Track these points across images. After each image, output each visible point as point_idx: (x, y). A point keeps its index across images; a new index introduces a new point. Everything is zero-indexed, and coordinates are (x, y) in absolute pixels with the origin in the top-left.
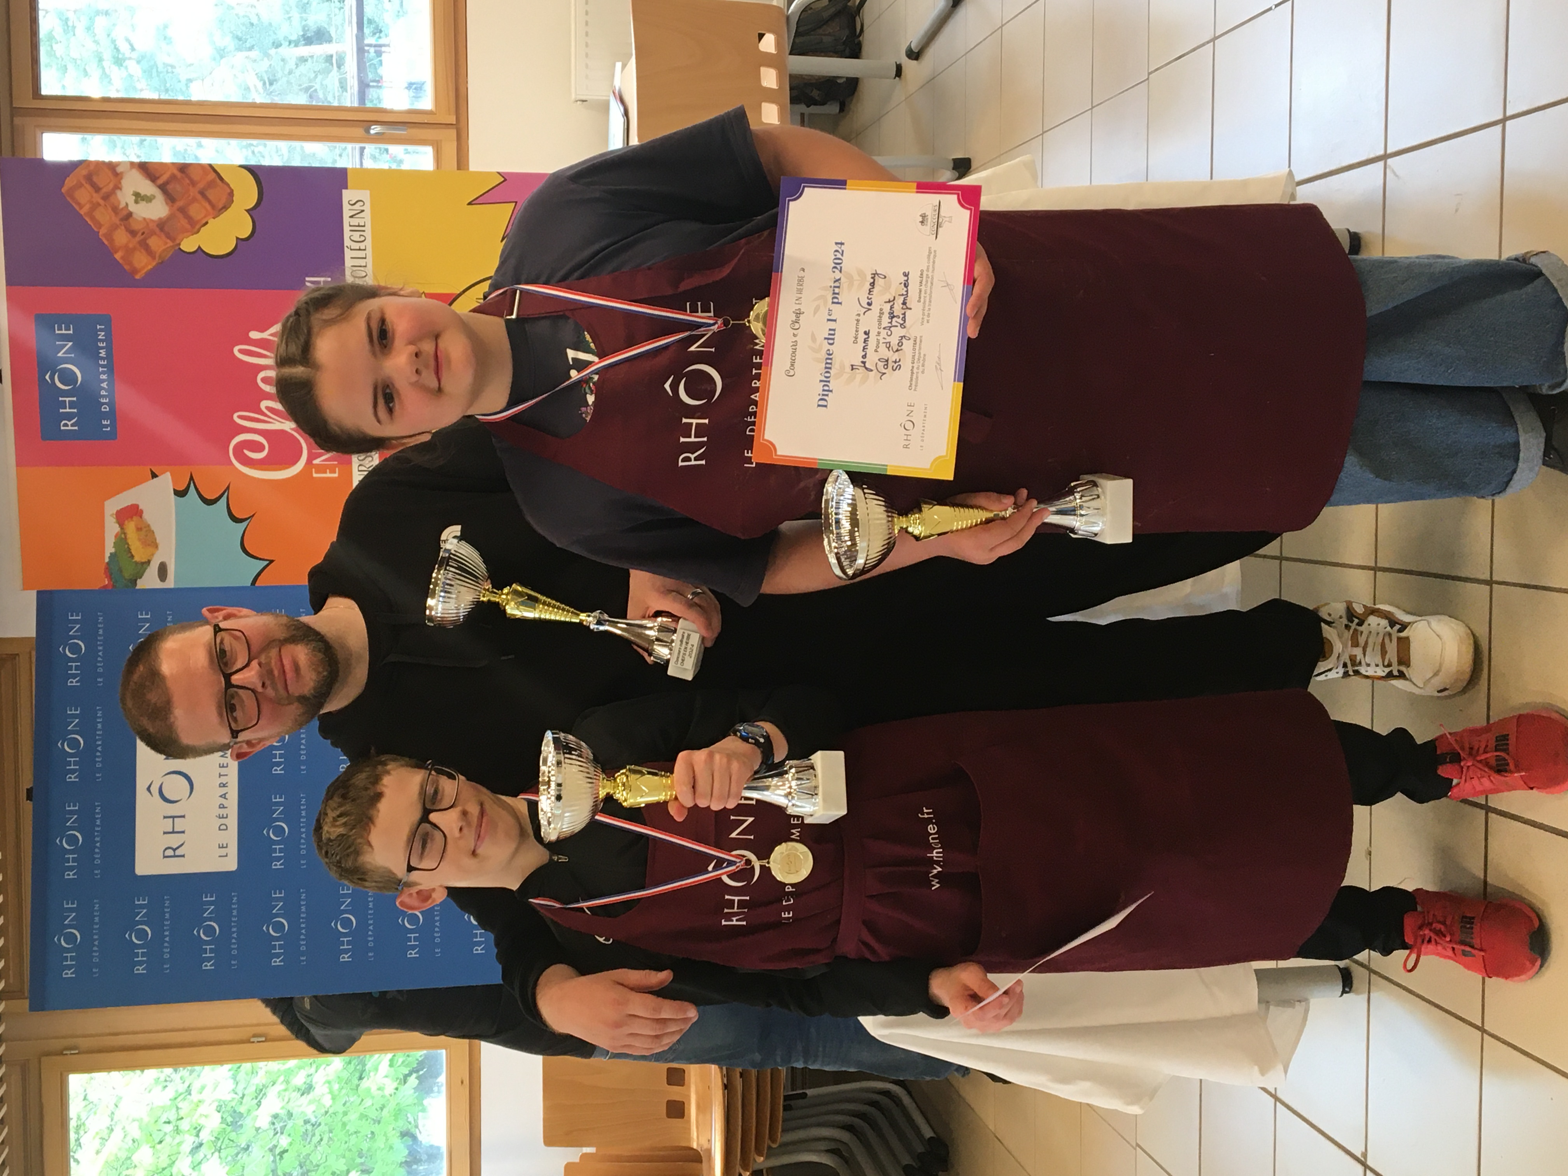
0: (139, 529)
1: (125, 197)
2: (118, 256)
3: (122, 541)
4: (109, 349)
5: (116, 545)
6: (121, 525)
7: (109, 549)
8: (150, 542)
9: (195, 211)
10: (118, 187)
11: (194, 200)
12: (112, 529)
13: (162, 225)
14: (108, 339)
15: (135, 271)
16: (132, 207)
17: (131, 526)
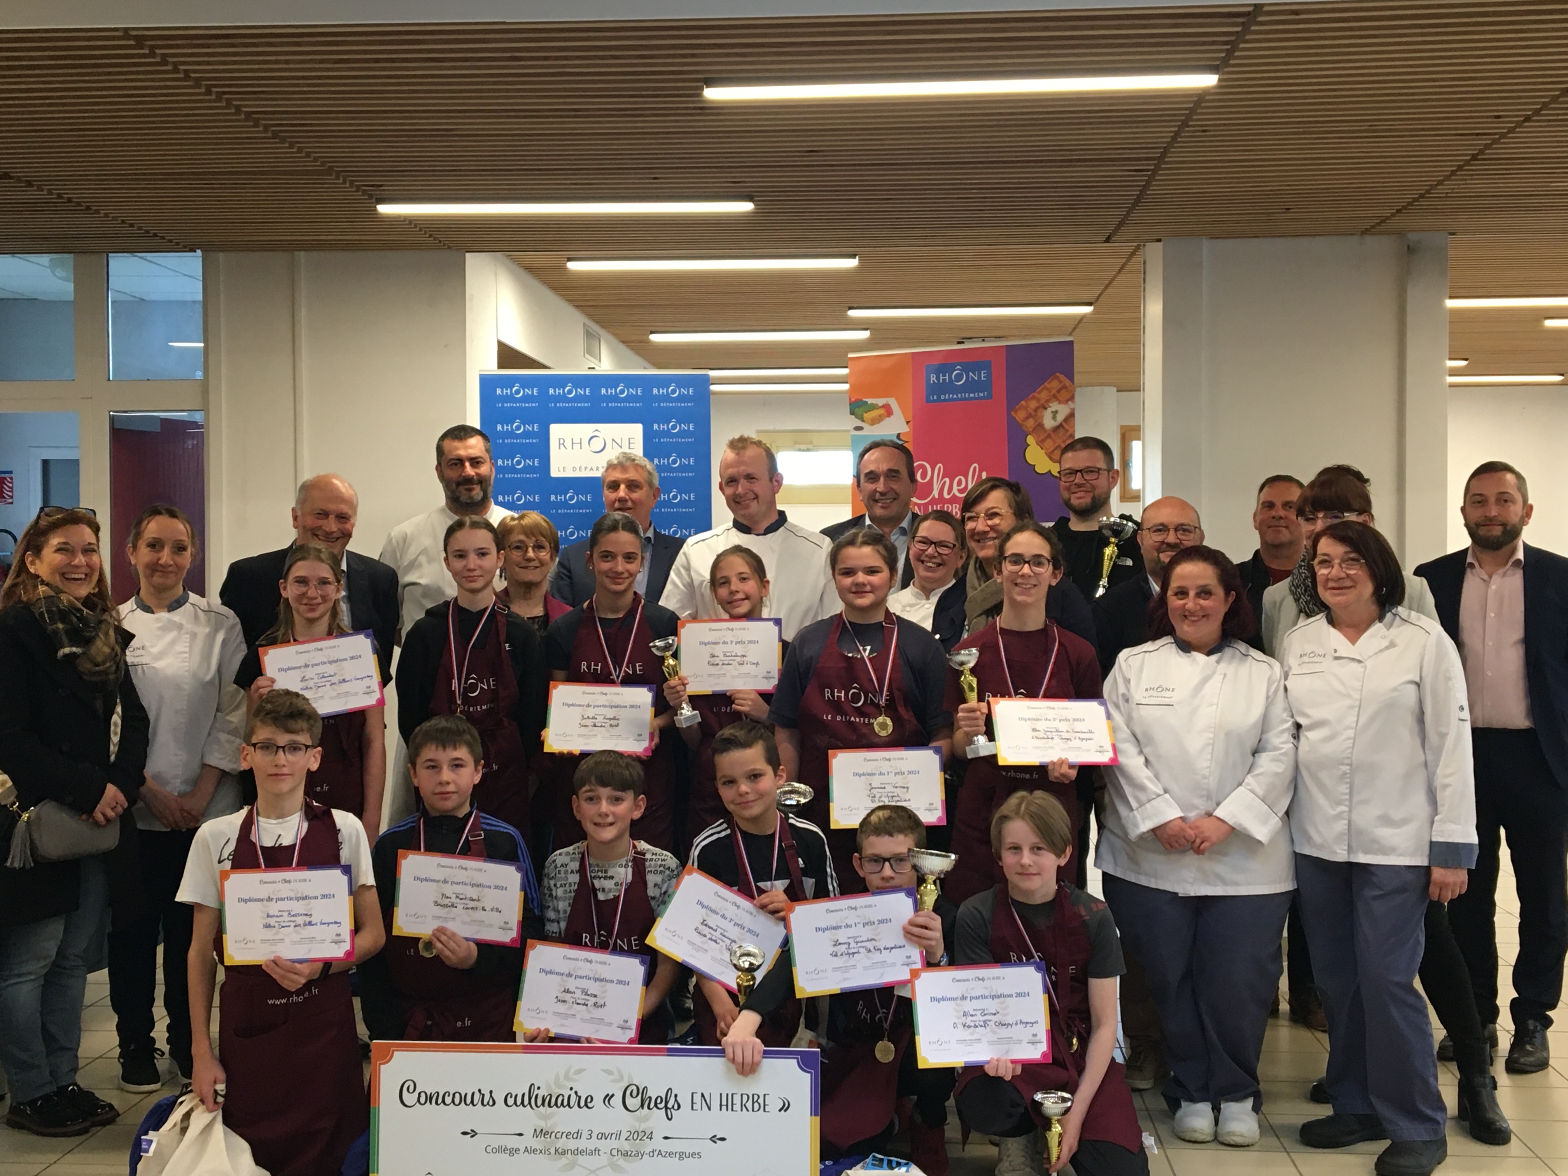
0: (880, 416)
1: (1054, 406)
2: (1023, 402)
3: (874, 407)
4: (975, 398)
5: (872, 404)
6: (883, 406)
7: (870, 401)
8: (874, 422)
9: (1049, 443)
10: (1060, 402)
11: (1055, 443)
12: (881, 402)
13: (1040, 426)
14: (979, 398)
15: (1016, 412)
16: (1049, 410)
17: (882, 411)
